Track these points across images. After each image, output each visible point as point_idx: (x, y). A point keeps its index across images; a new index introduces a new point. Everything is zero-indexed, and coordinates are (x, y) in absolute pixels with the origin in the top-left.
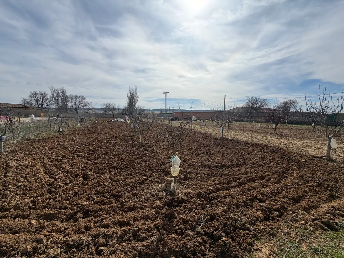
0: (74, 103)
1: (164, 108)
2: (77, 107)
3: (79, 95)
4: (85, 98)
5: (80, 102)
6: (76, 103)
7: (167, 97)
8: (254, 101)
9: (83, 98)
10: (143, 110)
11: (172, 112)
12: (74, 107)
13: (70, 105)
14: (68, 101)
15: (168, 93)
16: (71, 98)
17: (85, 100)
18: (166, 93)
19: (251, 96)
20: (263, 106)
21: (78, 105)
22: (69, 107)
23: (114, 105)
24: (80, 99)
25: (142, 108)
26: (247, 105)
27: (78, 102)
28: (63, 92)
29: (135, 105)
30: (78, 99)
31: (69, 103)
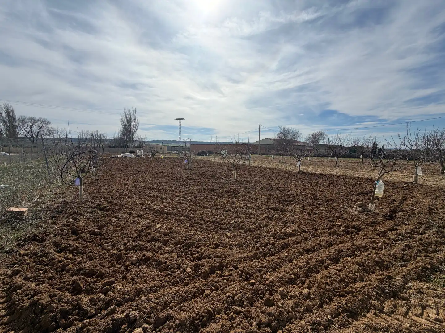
0: (28, 129)
1: (177, 139)
2: (35, 136)
3: (37, 117)
4: (48, 123)
5: (40, 128)
6: (32, 130)
7: (181, 125)
8: (286, 132)
9: (44, 122)
10: (145, 142)
11: (187, 145)
12: (29, 136)
13: (21, 133)
14: (16, 127)
15: (183, 119)
16: (23, 121)
17: (50, 126)
18: (180, 119)
19: (282, 127)
20: (295, 138)
21: (37, 133)
22: (20, 136)
23: (102, 133)
24: (39, 122)
25: (144, 138)
26: (280, 137)
27: (35, 128)
28: (7, 112)
29: (133, 135)
30: (36, 124)
31: (18, 129)
